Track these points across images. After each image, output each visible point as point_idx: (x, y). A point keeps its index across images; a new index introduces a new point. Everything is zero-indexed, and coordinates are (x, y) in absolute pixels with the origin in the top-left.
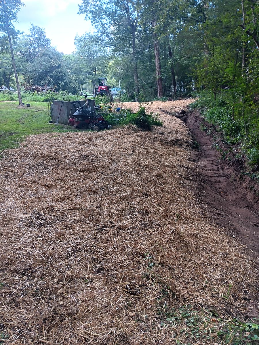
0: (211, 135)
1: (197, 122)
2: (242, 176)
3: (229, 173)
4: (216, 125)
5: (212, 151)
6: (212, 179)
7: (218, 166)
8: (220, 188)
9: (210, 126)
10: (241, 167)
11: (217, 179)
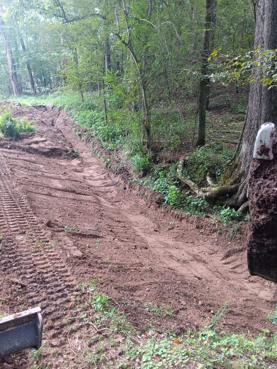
0: (88, 141)
1: (67, 125)
2: (131, 184)
3: (117, 181)
4: (90, 130)
5: (93, 159)
6: (103, 189)
7: (104, 175)
8: (112, 198)
9: (84, 131)
10: (128, 175)
11: (107, 188)
